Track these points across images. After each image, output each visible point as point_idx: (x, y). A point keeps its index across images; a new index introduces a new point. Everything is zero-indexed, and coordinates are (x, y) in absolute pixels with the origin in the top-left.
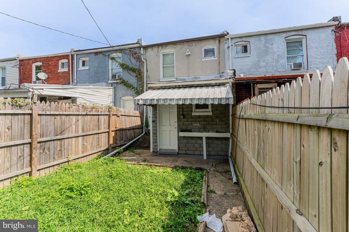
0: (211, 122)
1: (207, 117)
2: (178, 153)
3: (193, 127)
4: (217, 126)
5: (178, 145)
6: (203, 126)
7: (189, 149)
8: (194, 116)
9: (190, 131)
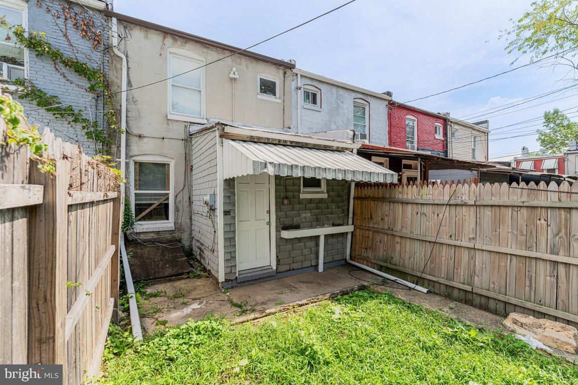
0: (325, 209)
1: (321, 201)
2: (277, 272)
3: (301, 219)
4: (333, 216)
5: (277, 257)
6: (315, 217)
7: (295, 260)
8: (302, 199)
9: (297, 227)
